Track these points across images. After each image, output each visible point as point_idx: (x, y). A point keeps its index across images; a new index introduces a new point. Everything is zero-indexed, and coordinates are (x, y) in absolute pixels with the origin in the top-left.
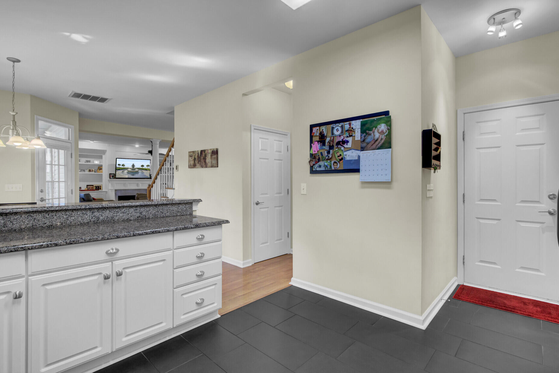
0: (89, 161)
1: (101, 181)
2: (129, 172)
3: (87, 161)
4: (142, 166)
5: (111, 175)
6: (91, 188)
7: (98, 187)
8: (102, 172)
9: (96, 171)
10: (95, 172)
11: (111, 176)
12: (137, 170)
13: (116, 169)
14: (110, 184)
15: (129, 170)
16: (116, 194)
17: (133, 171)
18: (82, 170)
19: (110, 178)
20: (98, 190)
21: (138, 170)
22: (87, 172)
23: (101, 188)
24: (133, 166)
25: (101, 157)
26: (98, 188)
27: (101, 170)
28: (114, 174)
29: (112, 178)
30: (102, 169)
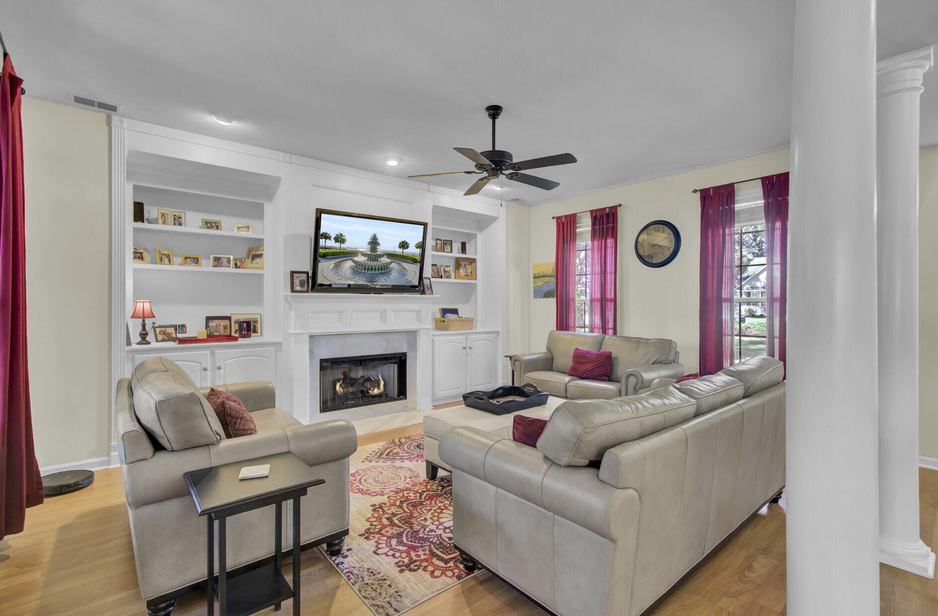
0: (217, 226)
1: (258, 299)
2: (358, 269)
3: (209, 224)
4: (404, 245)
5: (295, 275)
6: (221, 329)
7: (248, 323)
8: (262, 268)
9: (239, 264)
10: (236, 266)
11: (297, 282)
12: (385, 260)
13: (317, 256)
14: (293, 314)
15: (360, 259)
16: (311, 352)
17: (372, 263)
18: (186, 258)
19: (293, 290)
20: (248, 336)
21: (389, 260)
22: (206, 266)
23: (259, 330)
24: (374, 242)
25: (256, 211)
26: (249, 329)
27: (257, 260)
28: (307, 273)
29: (298, 288)
30: (260, 256)
